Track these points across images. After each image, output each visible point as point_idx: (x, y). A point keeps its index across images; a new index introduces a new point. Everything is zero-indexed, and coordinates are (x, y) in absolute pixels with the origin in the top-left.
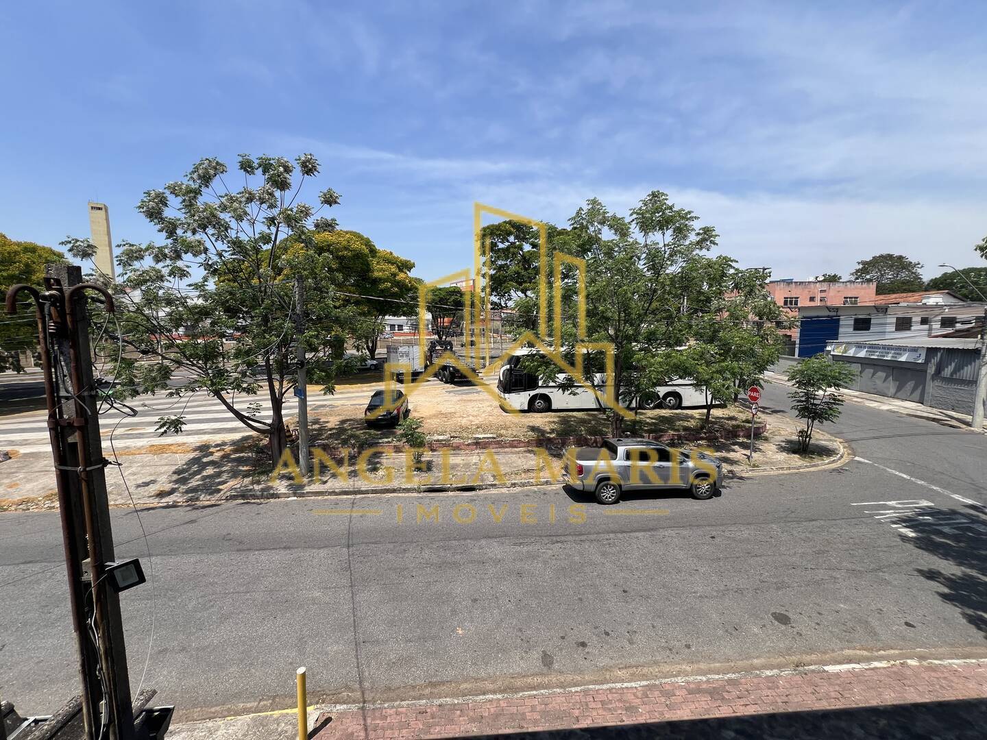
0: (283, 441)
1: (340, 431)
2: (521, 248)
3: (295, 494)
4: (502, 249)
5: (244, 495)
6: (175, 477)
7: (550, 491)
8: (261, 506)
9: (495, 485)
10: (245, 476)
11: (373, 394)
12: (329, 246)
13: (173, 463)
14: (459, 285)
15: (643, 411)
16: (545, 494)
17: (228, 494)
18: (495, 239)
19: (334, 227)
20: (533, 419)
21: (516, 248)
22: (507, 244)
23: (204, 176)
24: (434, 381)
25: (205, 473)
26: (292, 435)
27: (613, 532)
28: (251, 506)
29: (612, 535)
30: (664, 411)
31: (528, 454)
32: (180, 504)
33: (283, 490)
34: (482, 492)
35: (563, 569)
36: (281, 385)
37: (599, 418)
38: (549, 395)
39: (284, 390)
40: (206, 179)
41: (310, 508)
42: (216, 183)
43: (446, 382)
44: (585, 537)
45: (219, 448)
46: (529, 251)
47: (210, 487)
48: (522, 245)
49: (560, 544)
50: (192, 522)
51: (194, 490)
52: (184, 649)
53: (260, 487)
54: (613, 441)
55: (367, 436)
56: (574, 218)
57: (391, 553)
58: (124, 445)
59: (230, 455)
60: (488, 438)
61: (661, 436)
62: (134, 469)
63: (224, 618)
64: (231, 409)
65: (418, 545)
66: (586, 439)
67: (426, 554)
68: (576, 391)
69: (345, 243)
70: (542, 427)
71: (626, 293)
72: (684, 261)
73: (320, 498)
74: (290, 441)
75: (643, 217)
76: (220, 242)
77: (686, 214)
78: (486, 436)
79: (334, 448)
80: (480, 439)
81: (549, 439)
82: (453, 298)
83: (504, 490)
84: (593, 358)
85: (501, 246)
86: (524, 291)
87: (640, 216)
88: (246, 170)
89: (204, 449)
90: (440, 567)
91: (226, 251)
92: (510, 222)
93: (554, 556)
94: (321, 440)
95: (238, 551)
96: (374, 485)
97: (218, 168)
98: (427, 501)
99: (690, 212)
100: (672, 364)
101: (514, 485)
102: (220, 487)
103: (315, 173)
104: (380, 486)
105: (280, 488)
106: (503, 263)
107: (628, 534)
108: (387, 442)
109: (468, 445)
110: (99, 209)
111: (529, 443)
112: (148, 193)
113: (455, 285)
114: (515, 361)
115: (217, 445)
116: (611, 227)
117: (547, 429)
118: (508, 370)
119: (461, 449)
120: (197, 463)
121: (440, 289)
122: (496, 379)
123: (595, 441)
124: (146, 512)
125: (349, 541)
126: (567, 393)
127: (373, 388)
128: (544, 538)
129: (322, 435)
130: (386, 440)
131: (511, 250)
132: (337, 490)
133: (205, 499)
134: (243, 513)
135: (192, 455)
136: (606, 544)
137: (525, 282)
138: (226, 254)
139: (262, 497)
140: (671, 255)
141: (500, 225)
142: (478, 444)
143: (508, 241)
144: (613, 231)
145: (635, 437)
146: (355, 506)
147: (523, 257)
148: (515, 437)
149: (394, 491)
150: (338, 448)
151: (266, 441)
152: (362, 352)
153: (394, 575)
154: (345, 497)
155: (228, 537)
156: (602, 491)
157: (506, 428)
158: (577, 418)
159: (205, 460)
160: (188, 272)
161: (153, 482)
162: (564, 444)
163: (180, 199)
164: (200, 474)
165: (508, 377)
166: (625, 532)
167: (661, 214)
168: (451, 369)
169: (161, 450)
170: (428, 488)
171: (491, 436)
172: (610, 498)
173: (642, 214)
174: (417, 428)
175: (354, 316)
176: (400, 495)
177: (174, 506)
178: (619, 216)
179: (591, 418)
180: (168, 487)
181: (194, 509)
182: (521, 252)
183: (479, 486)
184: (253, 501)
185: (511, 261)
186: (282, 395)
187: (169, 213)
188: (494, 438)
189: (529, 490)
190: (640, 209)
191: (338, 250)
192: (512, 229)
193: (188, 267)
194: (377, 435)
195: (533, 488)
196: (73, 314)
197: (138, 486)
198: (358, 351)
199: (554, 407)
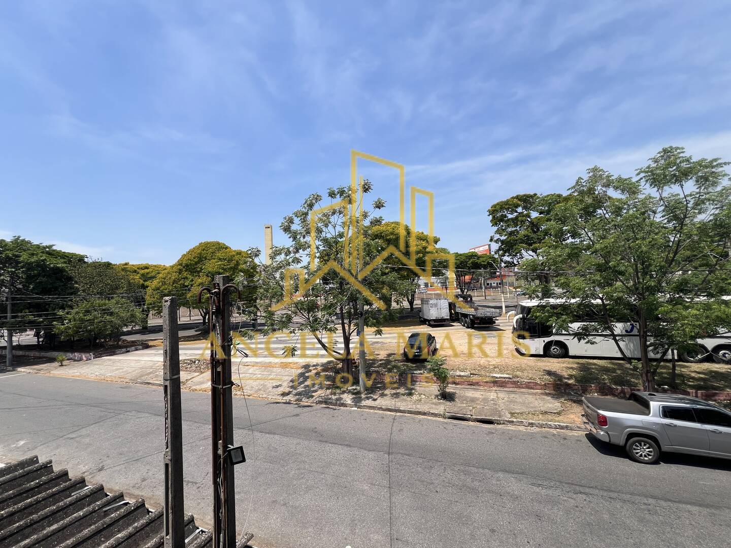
0: (350, 366)
1: (388, 362)
2: (528, 216)
3: (356, 406)
4: (512, 219)
5: (326, 402)
6: (291, 384)
7: (571, 437)
8: (335, 411)
9: (513, 422)
10: (328, 388)
11: (410, 335)
12: (381, 233)
13: (290, 374)
14: (476, 250)
15: (685, 364)
16: (565, 439)
17: (318, 399)
18: (504, 212)
19: (381, 222)
20: (549, 364)
21: (523, 216)
22: (516, 214)
23: (310, 205)
24: (458, 326)
25: (306, 383)
26: (356, 363)
27: (653, 497)
28: (330, 410)
29: (651, 501)
30: (717, 366)
31: (545, 397)
32: (292, 402)
33: (349, 402)
34: (500, 426)
35: (589, 524)
36: (349, 328)
37: (626, 368)
38: (566, 342)
39: (351, 331)
40: (311, 206)
41: (365, 418)
42: (316, 207)
43: (468, 327)
44: (616, 495)
45: (314, 368)
46: (536, 218)
47: (308, 394)
48: (530, 213)
49: (584, 497)
50: (297, 415)
51: (299, 394)
52: (285, 504)
53: (336, 397)
54: (645, 394)
55: (405, 368)
56: (574, 187)
57: (420, 467)
58: (268, 361)
59: (320, 372)
60: (504, 378)
61: (715, 395)
62: (272, 376)
63: (308, 489)
64: (320, 342)
65: (442, 465)
66: (610, 388)
67: (449, 474)
68: (594, 340)
69: (391, 230)
70: (559, 372)
71: (640, 247)
72: (717, 208)
73: (372, 411)
74: (355, 367)
75: (653, 174)
76: (317, 241)
77: (712, 162)
78: (502, 376)
79: (382, 374)
80: (497, 378)
81: (568, 385)
82: (471, 260)
83: (522, 428)
84: (610, 309)
85: (510, 216)
86: (534, 251)
87: (649, 174)
88: (332, 196)
89: (307, 367)
90: (461, 489)
91: (321, 245)
92: (517, 197)
93: (577, 507)
94: (374, 367)
95: (320, 441)
96: (409, 407)
97: (318, 198)
98: (451, 427)
99: (715, 160)
100: (713, 316)
101: (531, 425)
102: (313, 394)
103: (370, 190)
104: (413, 408)
105: (347, 400)
106: (514, 229)
107: (676, 505)
108: (419, 374)
109: (487, 382)
110: (269, 227)
111: (545, 386)
112: (285, 218)
113: (473, 250)
114: (526, 310)
115: (314, 366)
116: (616, 188)
117: (565, 374)
118: (521, 319)
119: (480, 385)
120: (303, 376)
121: (461, 255)
122: (511, 326)
123: (623, 391)
124: (275, 404)
125: (389, 450)
126: (583, 341)
127: (412, 330)
128: (566, 486)
129: (375, 364)
130: (419, 372)
131: (520, 218)
132: (383, 407)
133: (305, 401)
134: (325, 414)
135: (300, 371)
136: (644, 510)
137: (535, 243)
138: (320, 247)
139: (335, 405)
140: (696, 204)
141: (508, 201)
142: (496, 383)
143: (516, 212)
144: (619, 191)
145: (676, 393)
146: (395, 421)
147: (532, 223)
148: (531, 379)
149: (424, 414)
150: (385, 375)
151: (340, 366)
152: (400, 305)
153: (422, 486)
154: (389, 413)
155: (315, 430)
156: (634, 447)
157: (522, 370)
158: (599, 366)
159: (307, 375)
160: (301, 260)
161: (280, 386)
162: (585, 391)
163: (299, 218)
164: (303, 384)
165: (521, 324)
166: (670, 500)
167: (674, 168)
168: (471, 317)
169: (285, 366)
170: (451, 416)
171: (507, 376)
172: (645, 456)
173: (651, 171)
174: (441, 365)
175: (395, 280)
176: (429, 418)
177: (289, 403)
178: (624, 177)
179: (616, 367)
180: (287, 390)
181: (299, 407)
182: (529, 219)
183: (497, 420)
184: (331, 407)
185: (520, 227)
186: (350, 334)
187: (294, 227)
188: (510, 378)
189: (548, 433)
190: (648, 167)
191: (387, 235)
192: (519, 202)
193: (301, 257)
194: (413, 367)
195: (551, 430)
196: (223, 301)
197: (273, 387)
198: (398, 304)
199: (571, 353)
